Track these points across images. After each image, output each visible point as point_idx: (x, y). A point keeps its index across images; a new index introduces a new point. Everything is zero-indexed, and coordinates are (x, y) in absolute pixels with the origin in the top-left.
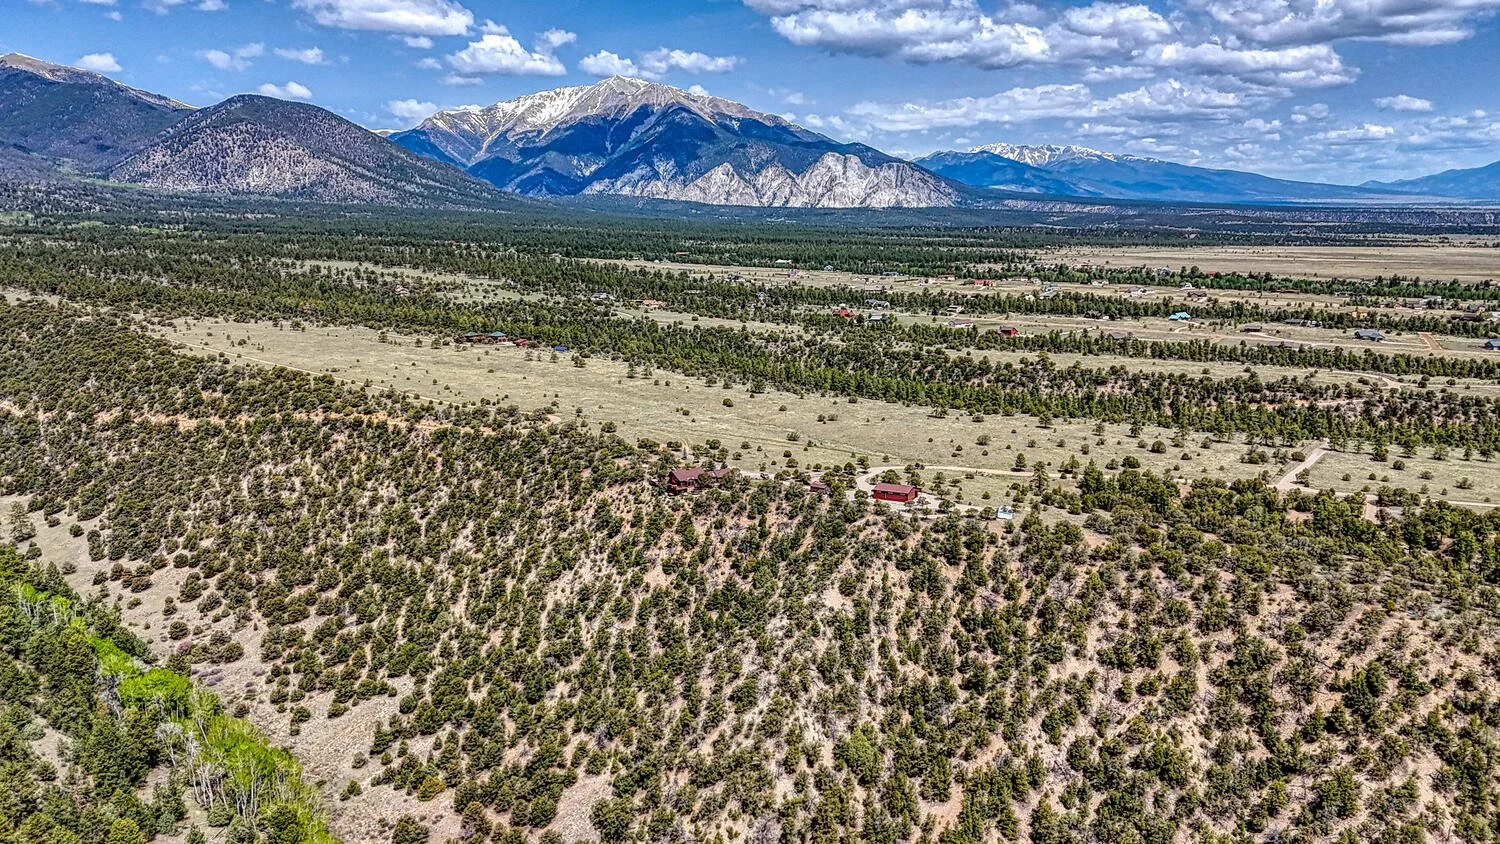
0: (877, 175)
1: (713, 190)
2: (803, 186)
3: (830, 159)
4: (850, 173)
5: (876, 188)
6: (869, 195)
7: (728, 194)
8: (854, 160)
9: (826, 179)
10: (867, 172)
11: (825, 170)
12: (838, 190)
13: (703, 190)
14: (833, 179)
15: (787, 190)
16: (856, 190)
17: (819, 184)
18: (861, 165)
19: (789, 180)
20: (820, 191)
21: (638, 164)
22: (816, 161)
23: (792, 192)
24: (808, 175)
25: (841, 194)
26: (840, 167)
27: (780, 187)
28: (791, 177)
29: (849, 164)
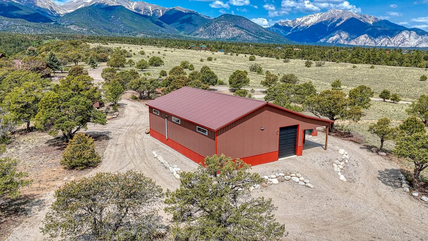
0: (422, 38)
1: (360, 42)
2: (393, 41)
3: (404, 33)
4: (411, 37)
5: (421, 42)
6: (418, 45)
7: (365, 43)
8: (414, 33)
9: (402, 39)
10: (418, 37)
11: (402, 36)
12: (406, 43)
13: (356, 42)
14: (404, 39)
15: (387, 43)
16: (413, 43)
17: (399, 41)
18: (416, 35)
19: (388, 39)
20: (399, 43)
21: (336, 34)
22: (399, 33)
23: (388, 43)
24: (395, 38)
25: (407, 44)
26: (408, 36)
27: (384, 42)
28: (388, 38)
29: (411, 34)
